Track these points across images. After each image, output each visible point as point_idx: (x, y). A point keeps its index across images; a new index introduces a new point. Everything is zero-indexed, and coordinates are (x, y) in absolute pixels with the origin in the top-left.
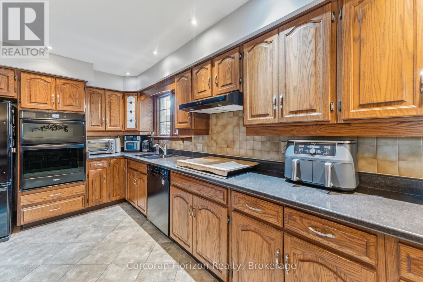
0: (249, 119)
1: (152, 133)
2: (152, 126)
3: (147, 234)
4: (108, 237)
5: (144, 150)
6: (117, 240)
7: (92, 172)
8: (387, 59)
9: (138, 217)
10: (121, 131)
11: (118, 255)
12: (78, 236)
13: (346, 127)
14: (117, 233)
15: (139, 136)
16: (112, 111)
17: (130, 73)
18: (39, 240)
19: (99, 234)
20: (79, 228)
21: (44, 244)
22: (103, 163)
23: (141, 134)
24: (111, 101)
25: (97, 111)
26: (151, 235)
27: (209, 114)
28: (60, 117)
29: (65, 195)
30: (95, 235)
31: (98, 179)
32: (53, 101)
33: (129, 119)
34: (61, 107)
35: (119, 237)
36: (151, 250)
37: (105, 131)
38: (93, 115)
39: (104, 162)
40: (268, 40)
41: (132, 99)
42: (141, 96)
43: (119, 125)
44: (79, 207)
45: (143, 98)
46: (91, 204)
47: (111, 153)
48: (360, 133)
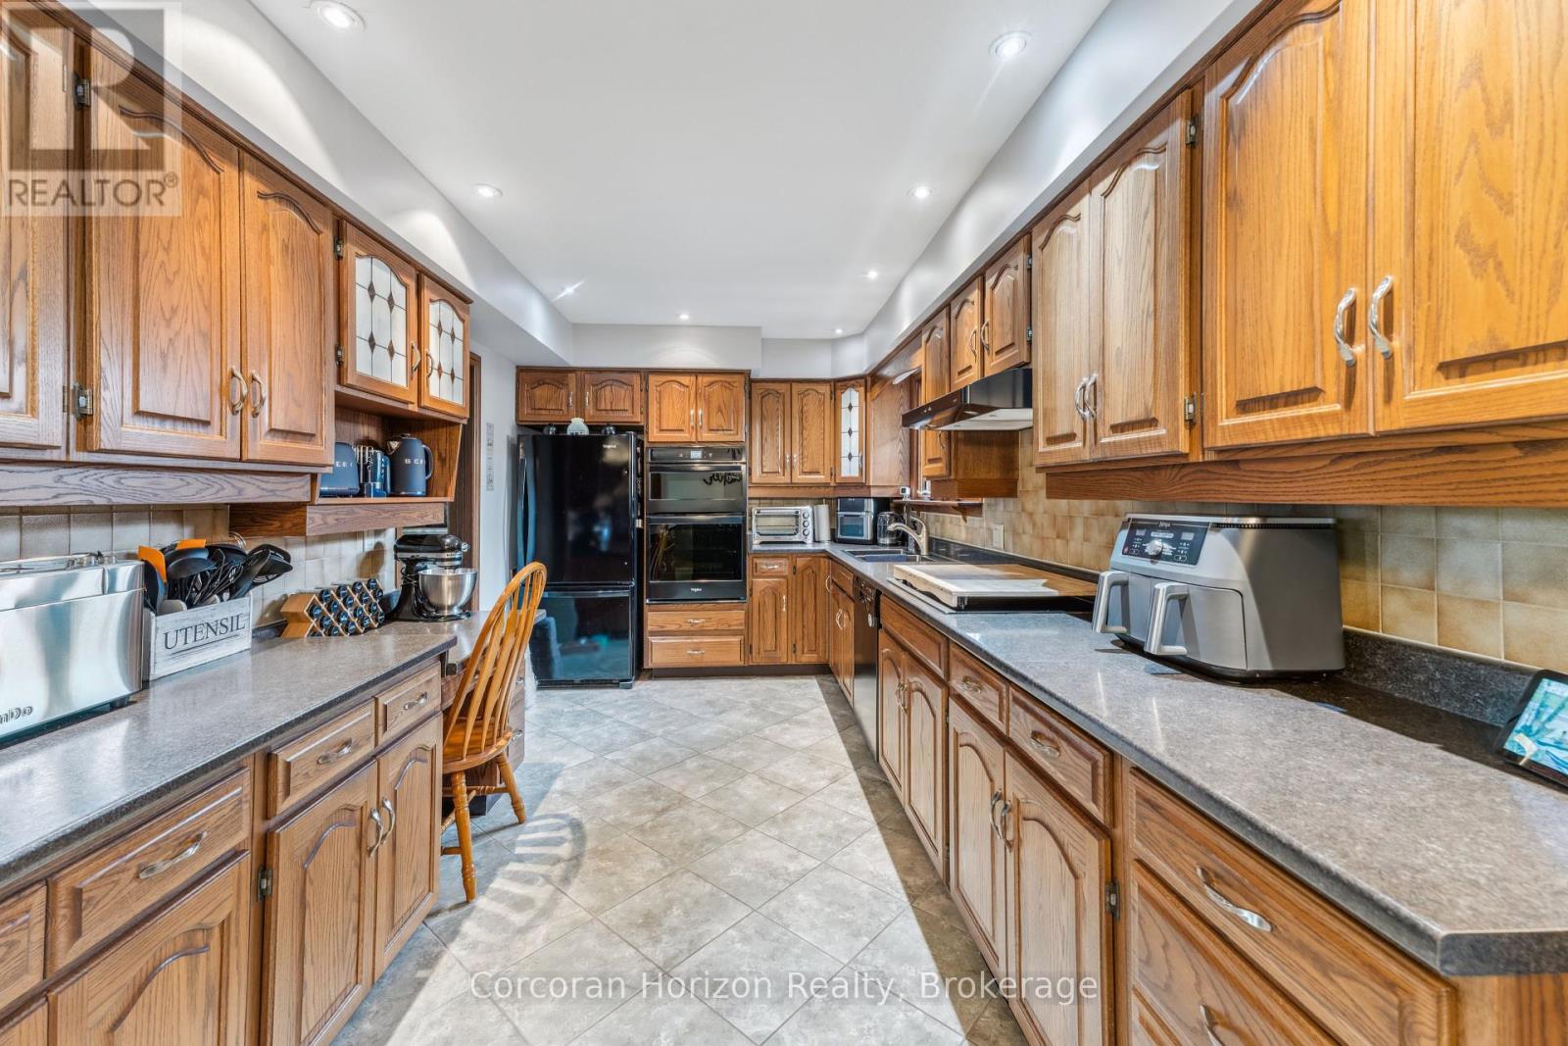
0: (1041, 449)
1: (904, 491)
2: (907, 470)
3: (843, 749)
4: (767, 731)
5: (881, 541)
6: (780, 741)
7: (759, 584)
8: (1284, 258)
9: (843, 712)
10: (826, 485)
11: (769, 765)
12: (721, 713)
13: (1224, 469)
14: (788, 729)
15: (869, 498)
16: (805, 433)
17: (844, 330)
18: (667, 701)
19: (755, 721)
20: (729, 700)
21: (671, 708)
22: (780, 565)
23: (874, 493)
24: (805, 408)
25: (774, 435)
26: (851, 755)
27: (1017, 431)
28: (703, 455)
29: (711, 626)
30: (747, 720)
31: (769, 602)
32: (692, 424)
33: (845, 453)
34: (706, 436)
35: (787, 737)
36: (835, 779)
37: (792, 486)
38: (766, 447)
39: (783, 561)
40: (1072, 213)
41: (852, 397)
42: (873, 384)
43: (821, 471)
44: (734, 659)
45: (877, 390)
46: (757, 659)
47: (803, 543)
48: (1256, 493)
